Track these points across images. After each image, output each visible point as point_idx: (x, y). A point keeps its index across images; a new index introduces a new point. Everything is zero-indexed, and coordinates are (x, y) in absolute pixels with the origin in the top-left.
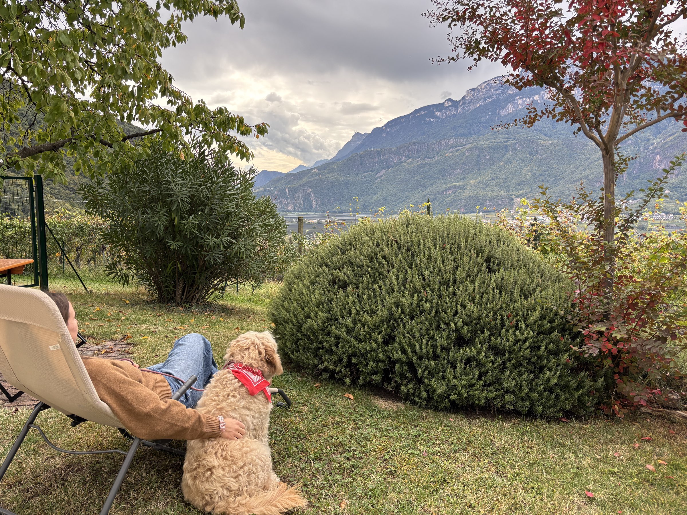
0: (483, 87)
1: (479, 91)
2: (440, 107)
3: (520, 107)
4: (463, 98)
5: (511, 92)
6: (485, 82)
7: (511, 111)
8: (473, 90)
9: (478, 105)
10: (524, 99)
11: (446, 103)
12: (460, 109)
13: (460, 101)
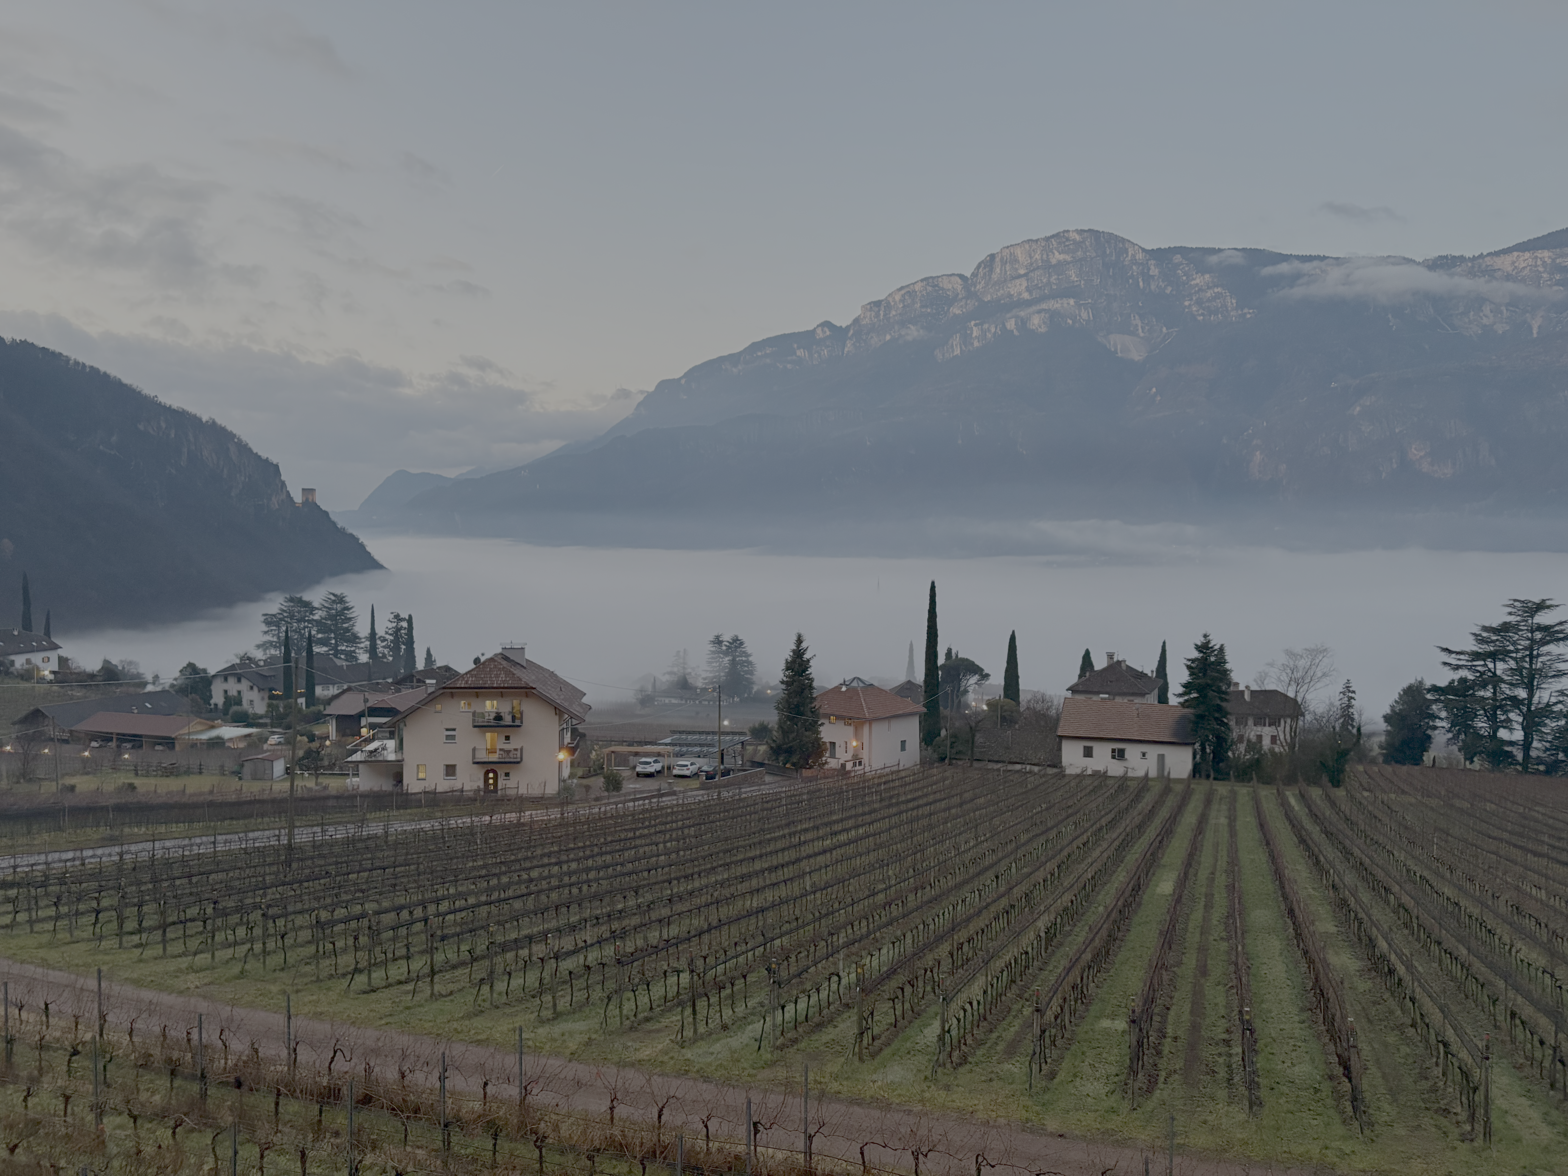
0: (898, 297)
1: (888, 307)
2: (806, 338)
3: (976, 344)
4: (856, 321)
5: (958, 312)
6: (902, 288)
7: (957, 352)
8: (878, 303)
9: (888, 337)
10: (986, 326)
11: (819, 331)
12: (849, 344)
13: (848, 327)
